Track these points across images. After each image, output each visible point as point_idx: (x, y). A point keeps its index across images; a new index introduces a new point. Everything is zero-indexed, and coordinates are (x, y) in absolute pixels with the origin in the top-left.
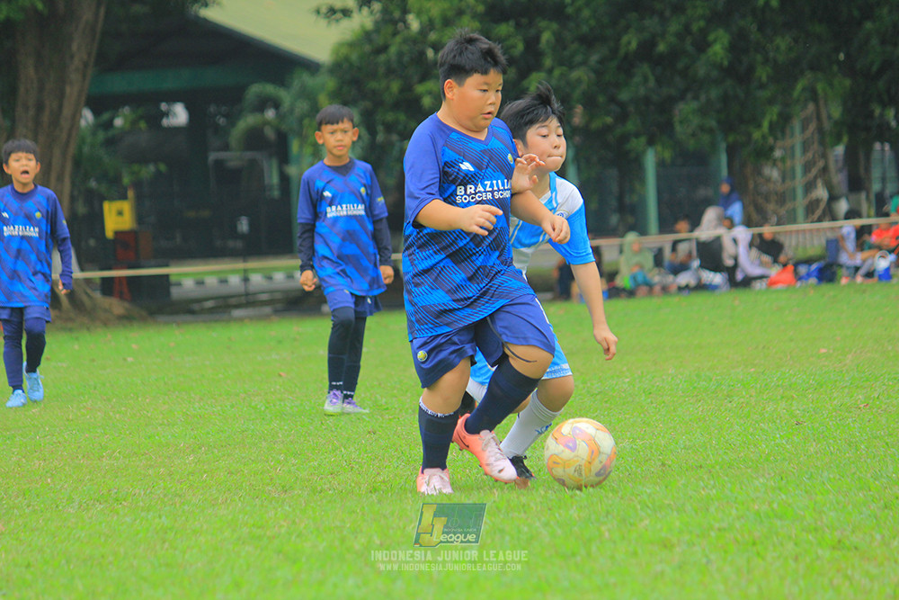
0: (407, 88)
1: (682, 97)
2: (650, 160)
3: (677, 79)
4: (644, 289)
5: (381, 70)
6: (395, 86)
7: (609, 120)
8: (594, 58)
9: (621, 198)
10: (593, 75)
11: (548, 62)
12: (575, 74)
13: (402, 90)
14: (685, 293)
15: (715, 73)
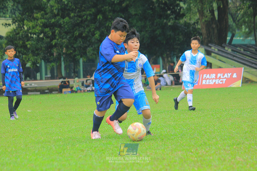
0: (24, 43)
1: (89, 46)
2: (81, 61)
3: (88, 42)
4: (80, 91)
5: (18, 38)
6: (21, 42)
7: (71, 51)
8: (68, 37)
9: (74, 70)
10: (68, 41)
11: (57, 38)
12: (64, 40)
13: (22, 43)
14: (89, 92)
15: (96, 41)
